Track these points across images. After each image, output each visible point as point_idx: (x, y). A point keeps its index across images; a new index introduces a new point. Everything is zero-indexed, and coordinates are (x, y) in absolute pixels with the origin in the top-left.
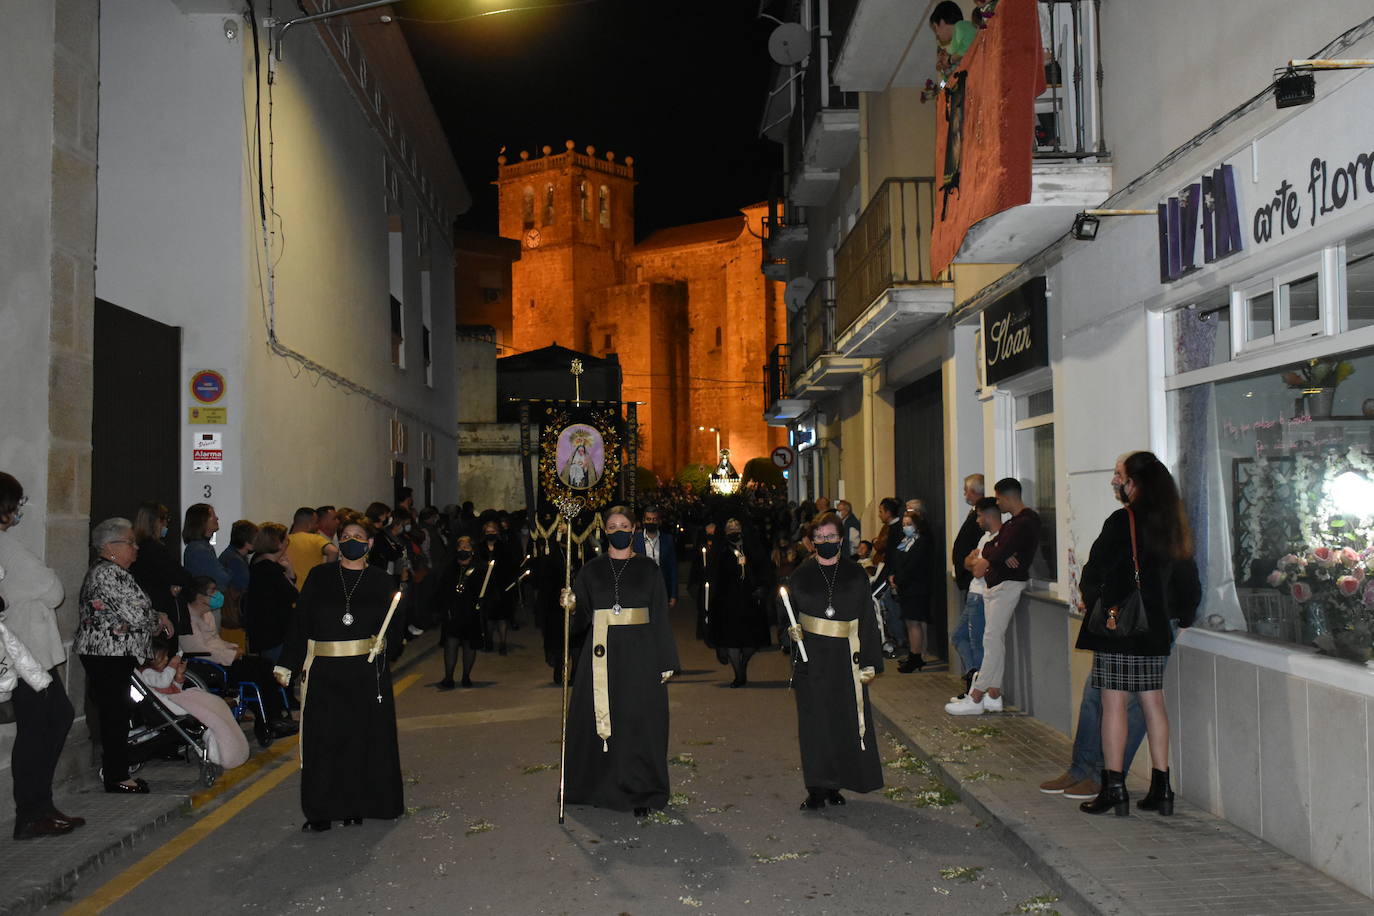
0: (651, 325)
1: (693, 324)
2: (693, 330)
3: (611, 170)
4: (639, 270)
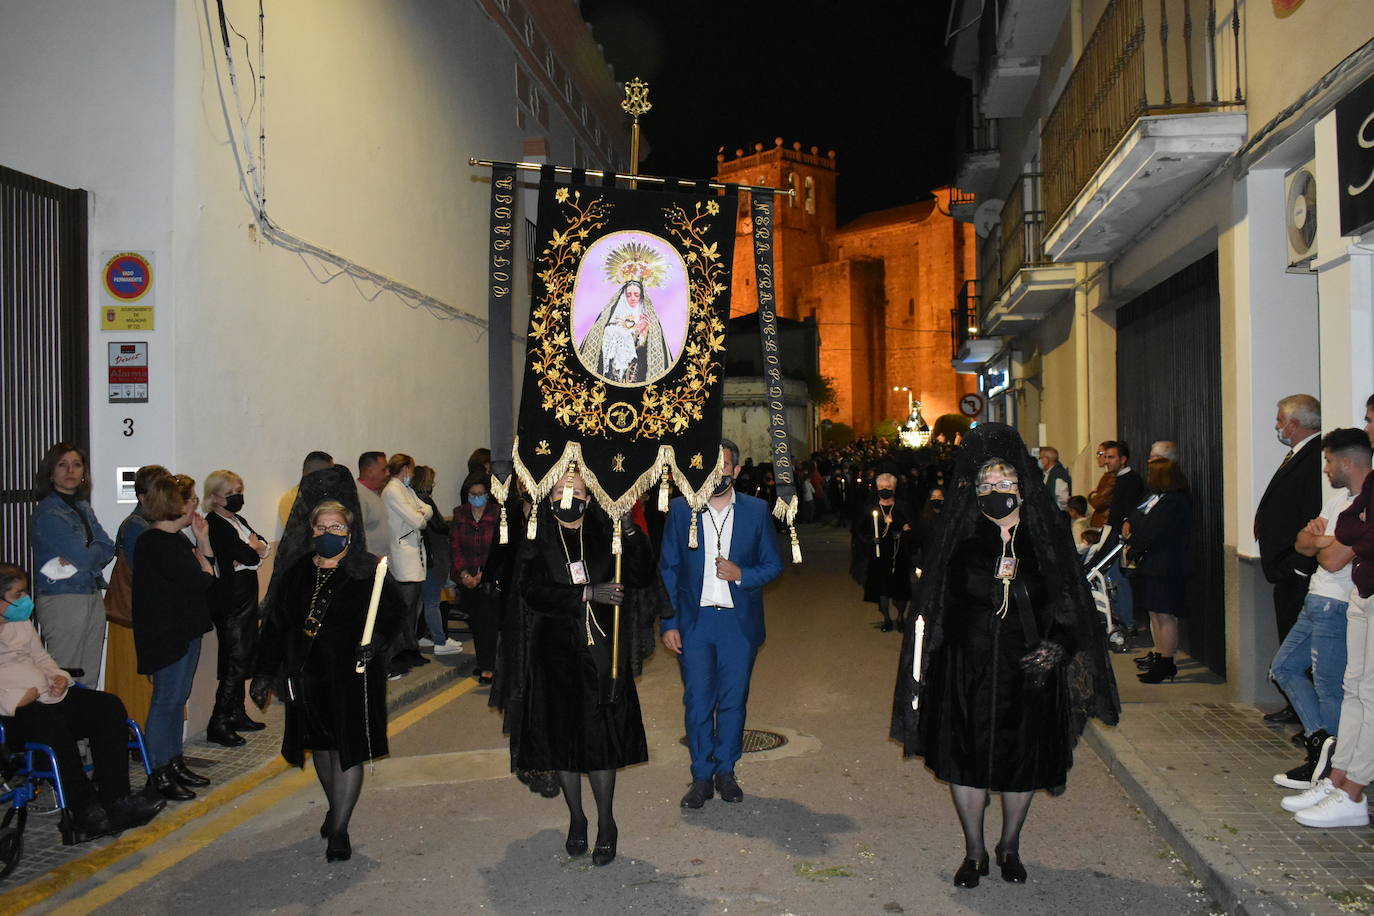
0: (851, 298)
1: (888, 297)
2: (888, 302)
3: (816, 162)
4: (841, 251)
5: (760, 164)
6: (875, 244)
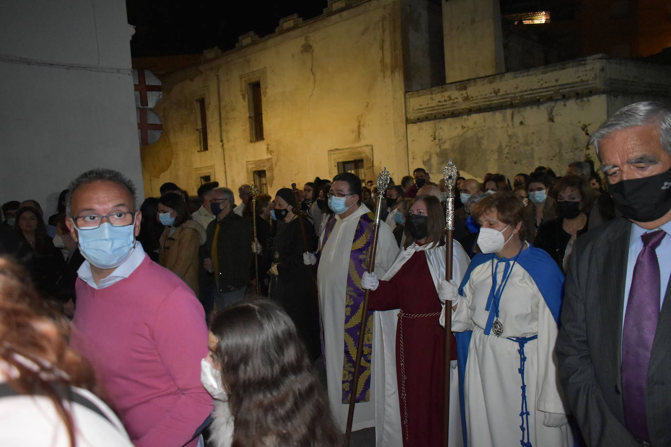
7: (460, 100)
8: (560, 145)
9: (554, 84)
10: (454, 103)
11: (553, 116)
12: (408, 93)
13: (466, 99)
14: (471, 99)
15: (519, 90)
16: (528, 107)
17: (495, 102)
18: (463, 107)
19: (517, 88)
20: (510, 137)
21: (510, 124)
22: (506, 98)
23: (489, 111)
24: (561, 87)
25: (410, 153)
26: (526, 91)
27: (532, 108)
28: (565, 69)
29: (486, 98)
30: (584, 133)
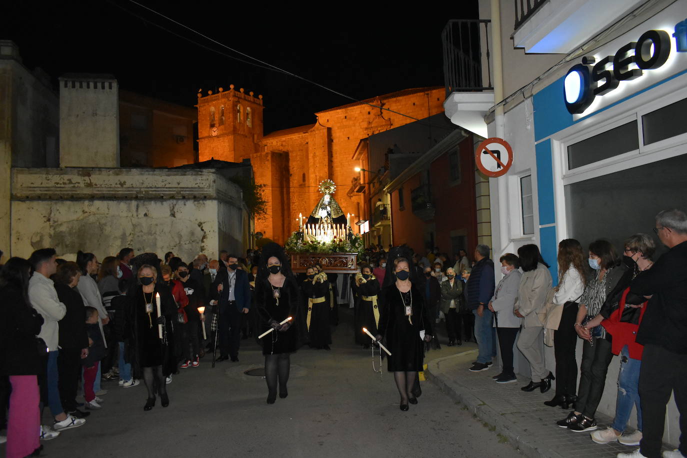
1: (291, 172)
2: (291, 175)
3: (252, 100)
4: (266, 147)
5: (222, 98)
6: (284, 144)
7: (82, 185)
8: (180, 237)
9: (177, 186)
10: (74, 187)
11: (175, 212)
12: (16, 168)
13: (90, 185)
14: (94, 186)
15: (145, 186)
16: (153, 202)
17: (120, 192)
18: (85, 192)
19: (142, 183)
20: (134, 226)
21: (135, 214)
22: (132, 191)
23: (113, 200)
24: (182, 189)
25: (13, 232)
26: (151, 188)
27: (156, 203)
28: (185, 175)
29: (110, 188)
30: (199, 229)
